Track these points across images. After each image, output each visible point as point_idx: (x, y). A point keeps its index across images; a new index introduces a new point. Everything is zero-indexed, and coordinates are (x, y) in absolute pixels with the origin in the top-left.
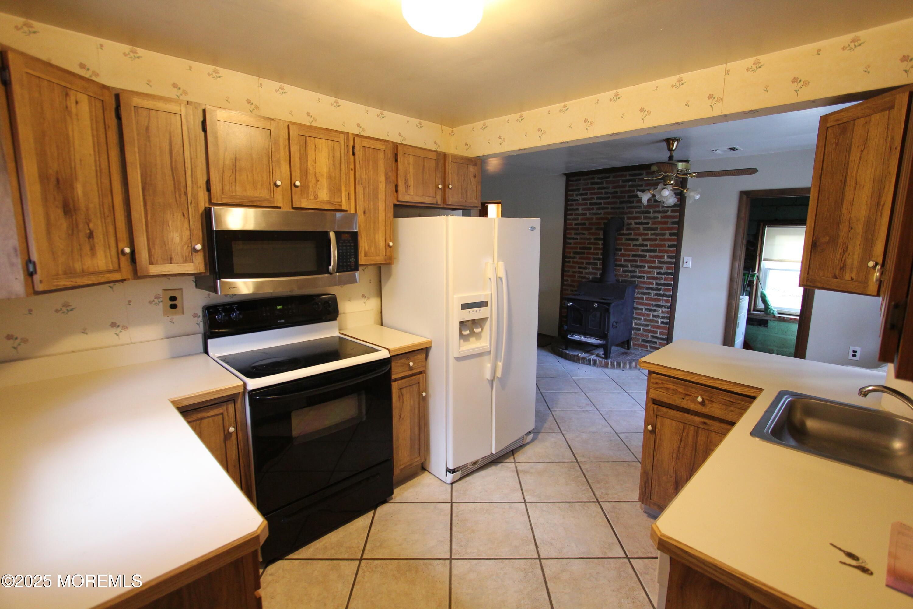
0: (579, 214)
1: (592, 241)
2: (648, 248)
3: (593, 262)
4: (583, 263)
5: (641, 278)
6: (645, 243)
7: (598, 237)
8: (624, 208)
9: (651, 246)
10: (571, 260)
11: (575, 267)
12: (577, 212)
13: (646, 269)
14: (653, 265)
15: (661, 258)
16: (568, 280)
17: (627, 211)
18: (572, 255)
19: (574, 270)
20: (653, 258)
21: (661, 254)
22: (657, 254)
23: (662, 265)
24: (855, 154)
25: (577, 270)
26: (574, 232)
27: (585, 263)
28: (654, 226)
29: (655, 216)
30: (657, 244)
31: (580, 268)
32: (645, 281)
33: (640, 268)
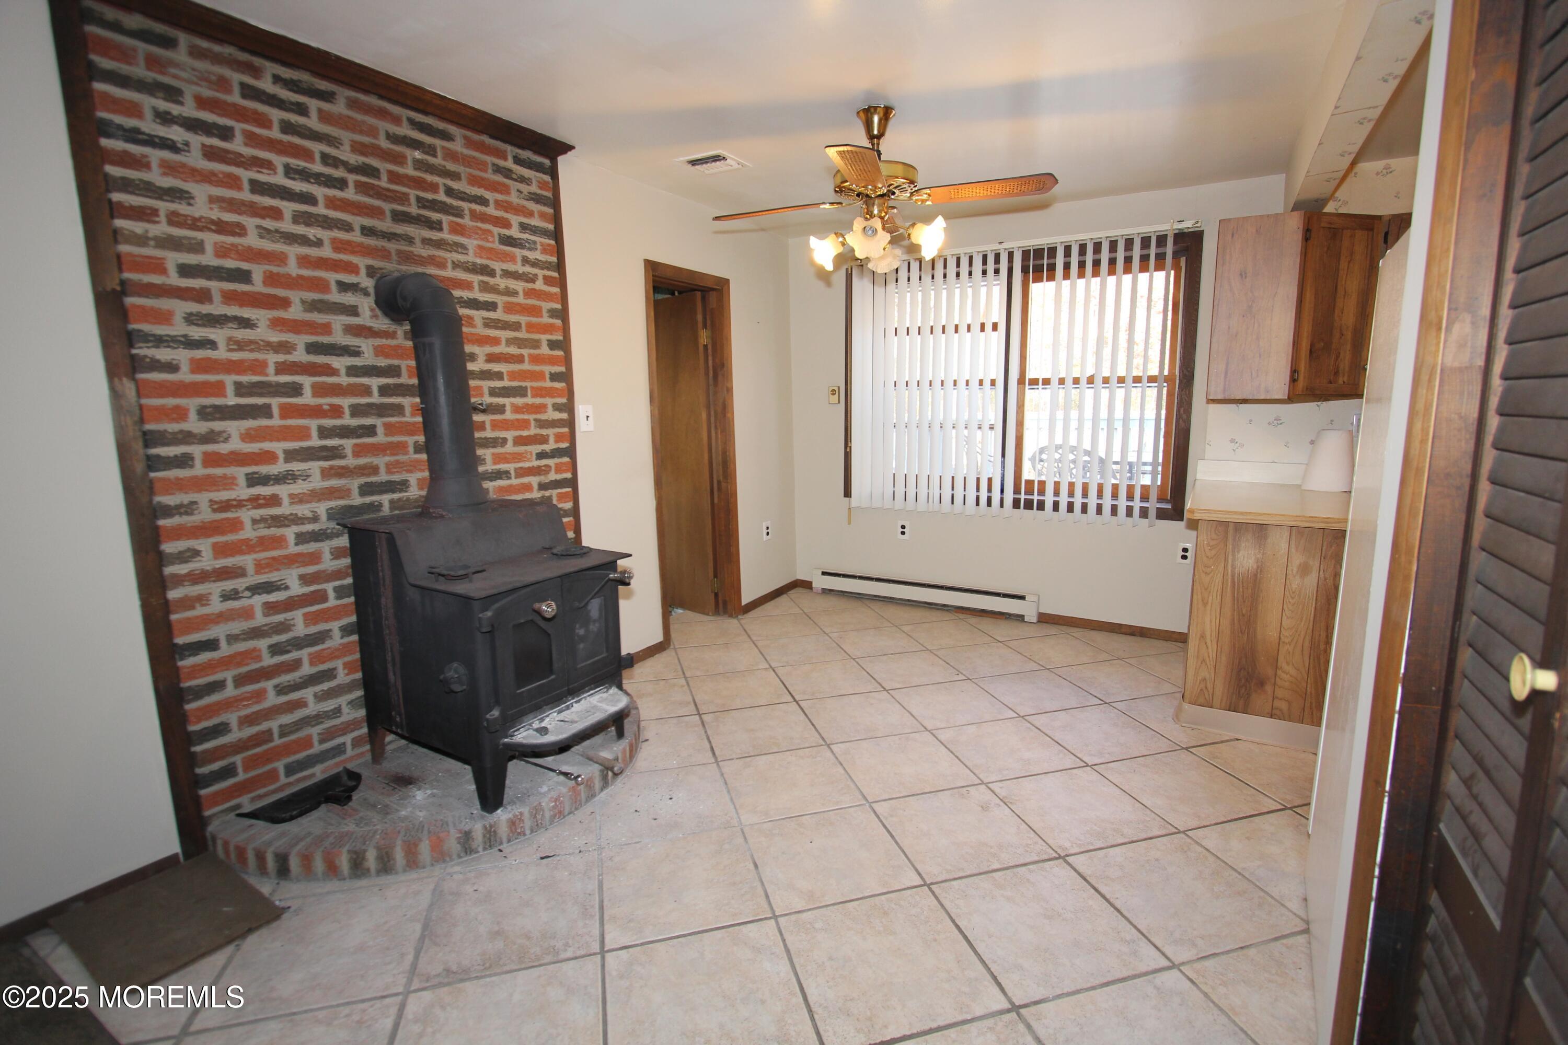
0: (195, 220)
1: (300, 355)
2: (506, 383)
3: (324, 448)
4: (269, 457)
5: (501, 478)
6: (496, 367)
7: (325, 339)
8: (410, 240)
9: (513, 376)
10: (197, 450)
11: (228, 483)
12: (181, 208)
13: (509, 448)
14: (525, 433)
15: (539, 413)
16: (196, 553)
17: (426, 252)
18: (195, 425)
19: (224, 495)
20: (523, 413)
21: (538, 401)
22: (529, 400)
23: (544, 432)
24: (1343, 264)
25: (243, 492)
26: (181, 308)
27: (281, 456)
28: (513, 318)
29: (510, 286)
30: (525, 372)
31: (253, 480)
32: (511, 486)
33: (494, 447)
